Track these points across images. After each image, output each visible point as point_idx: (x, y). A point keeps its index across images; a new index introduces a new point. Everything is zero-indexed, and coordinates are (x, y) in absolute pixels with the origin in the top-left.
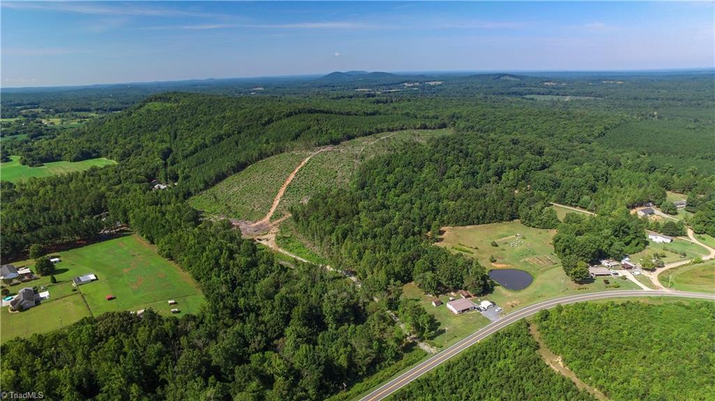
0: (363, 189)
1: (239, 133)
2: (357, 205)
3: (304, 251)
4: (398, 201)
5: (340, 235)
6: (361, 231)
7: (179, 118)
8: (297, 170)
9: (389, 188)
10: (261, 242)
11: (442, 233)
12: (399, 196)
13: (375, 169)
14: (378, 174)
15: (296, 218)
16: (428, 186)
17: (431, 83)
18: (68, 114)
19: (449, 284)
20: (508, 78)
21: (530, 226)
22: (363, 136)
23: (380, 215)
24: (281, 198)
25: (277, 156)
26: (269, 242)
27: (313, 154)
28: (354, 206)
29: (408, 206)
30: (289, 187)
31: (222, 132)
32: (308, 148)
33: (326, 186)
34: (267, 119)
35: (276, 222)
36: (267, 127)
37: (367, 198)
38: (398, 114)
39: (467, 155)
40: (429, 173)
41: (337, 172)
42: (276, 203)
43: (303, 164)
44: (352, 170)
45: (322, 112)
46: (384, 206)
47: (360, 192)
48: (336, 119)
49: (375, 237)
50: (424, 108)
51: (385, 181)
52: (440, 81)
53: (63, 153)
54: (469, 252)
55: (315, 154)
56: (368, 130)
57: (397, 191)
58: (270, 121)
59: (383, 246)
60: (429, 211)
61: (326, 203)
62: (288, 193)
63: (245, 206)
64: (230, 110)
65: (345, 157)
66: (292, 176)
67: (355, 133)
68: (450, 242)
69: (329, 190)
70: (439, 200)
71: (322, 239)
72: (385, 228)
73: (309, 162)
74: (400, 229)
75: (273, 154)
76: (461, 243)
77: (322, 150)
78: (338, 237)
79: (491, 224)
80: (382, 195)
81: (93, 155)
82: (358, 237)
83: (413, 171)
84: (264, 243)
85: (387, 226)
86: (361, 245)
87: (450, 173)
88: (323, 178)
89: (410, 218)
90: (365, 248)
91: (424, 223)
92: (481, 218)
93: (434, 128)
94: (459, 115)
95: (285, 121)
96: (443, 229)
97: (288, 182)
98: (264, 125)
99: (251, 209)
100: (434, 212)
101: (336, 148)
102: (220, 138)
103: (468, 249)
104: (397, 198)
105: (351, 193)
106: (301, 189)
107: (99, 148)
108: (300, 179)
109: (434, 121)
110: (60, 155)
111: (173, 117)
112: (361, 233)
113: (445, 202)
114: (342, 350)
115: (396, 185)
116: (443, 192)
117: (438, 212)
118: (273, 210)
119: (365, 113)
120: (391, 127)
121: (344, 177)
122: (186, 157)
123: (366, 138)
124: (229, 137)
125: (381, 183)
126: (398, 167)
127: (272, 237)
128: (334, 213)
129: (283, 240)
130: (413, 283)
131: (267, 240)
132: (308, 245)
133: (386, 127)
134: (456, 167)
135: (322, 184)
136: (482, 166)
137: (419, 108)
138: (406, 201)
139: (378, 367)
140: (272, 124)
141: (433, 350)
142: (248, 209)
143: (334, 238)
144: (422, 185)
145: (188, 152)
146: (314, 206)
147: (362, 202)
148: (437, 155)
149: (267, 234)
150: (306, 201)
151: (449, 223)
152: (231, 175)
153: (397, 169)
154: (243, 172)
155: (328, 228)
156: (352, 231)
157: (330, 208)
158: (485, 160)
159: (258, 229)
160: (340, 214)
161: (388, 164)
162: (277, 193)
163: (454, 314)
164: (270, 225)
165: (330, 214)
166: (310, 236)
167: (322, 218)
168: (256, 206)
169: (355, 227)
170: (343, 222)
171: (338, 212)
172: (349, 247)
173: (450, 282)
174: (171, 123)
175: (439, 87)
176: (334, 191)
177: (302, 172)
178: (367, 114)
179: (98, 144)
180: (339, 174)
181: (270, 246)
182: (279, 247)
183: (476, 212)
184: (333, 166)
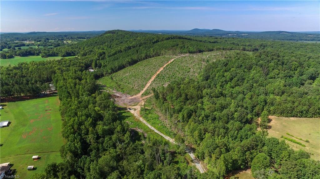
0: (207, 80)
1: (140, 46)
2: (202, 92)
3: (158, 122)
4: (233, 92)
5: (185, 115)
6: (203, 113)
7: (115, 40)
8: (165, 66)
9: (226, 81)
10: (130, 111)
11: (270, 121)
12: (233, 88)
13: (216, 68)
14: (218, 71)
15: (157, 97)
16: (256, 82)
17: (243, 35)
18: (75, 39)
20: (284, 33)
22: (208, 51)
23: (219, 102)
24: (152, 82)
25: (156, 57)
26: (135, 112)
27: (177, 57)
28: (200, 92)
29: (241, 96)
30: (158, 76)
31: (131, 45)
32: (174, 54)
33: (183, 77)
34: (155, 40)
35: (144, 98)
36: (155, 44)
37: (210, 87)
38: (228, 43)
39: (283, 63)
40: (256, 73)
41: (190, 68)
42: (148, 85)
43: (169, 62)
44: (200, 68)
45: (186, 39)
46: (222, 94)
47: (205, 82)
48: (193, 42)
49: (214, 119)
51: (224, 76)
52: (247, 34)
53: (59, 53)
54: (300, 144)
55: (178, 57)
56: (211, 48)
57: (232, 84)
58: (157, 41)
59: (222, 130)
60: (259, 102)
61: (179, 88)
62: (157, 79)
63: (129, 85)
64: (140, 37)
65: (196, 60)
66: (162, 69)
67: (204, 49)
68: (278, 131)
69: (184, 79)
70: (266, 94)
71: (171, 116)
72: (223, 112)
73: (173, 61)
74: (236, 115)
75: (153, 57)
76: (290, 133)
77: (182, 55)
78: (183, 116)
79: (313, 118)
80: (221, 86)
81: (72, 54)
82: (200, 118)
83: (244, 71)
84: (132, 112)
85: (225, 111)
86: (202, 127)
87: (272, 74)
88: (181, 71)
89: (243, 106)
90: (206, 131)
91: (254, 111)
92: (305, 112)
93: (250, 51)
94: (265, 45)
95: (165, 42)
96: (270, 117)
97: (158, 73)
98: (154, 43)
99: (132, 87)
100: (263, 103)
101: (191, 55)
102: (129, 48)
103: (297, 140)
104: (232, 89)
105: (198, 82)
106: (165, 78)
107: (75, 51)
108: (167, 71)
109: (250, 47)
110: (58, 54)
111: (112, 39)
112: (203, 115)
113: (272, 96)
115: (231, 79)
116: (270, 88)
117: (266, 103)
118: (145, 89)
119: (209, 42)
120: (225, 48)
121: (194, 72)
122: (109, 56)
123: (210, 52)
124: (134, 48)
125: (220, 77)
126: (233, 67)
127: (138, 108)
128: (183, 96)
129: (145, 112)
130: (249, 172)
131: (135, 110)
132: (162, 118)
133: (222, 47)
134: (276, 71)
135: (179, 76)
136: (296, 72)
137: (240, 41)
138: (239, 92)
140: (158, 43)
142: (130, 87)
143: (180, 116)
144: (251, 81)
145: (111, 54)
146: (171, 89)
147: (206, 90)
148: (261, 62)
149: (136, 105)
150: (166, 85)
151: (274, 113)
152: (127, 66)
153: (232, 69)
154: (134, 66)
155: (177, 107)
156: (196, 112)
157: (182, 91)
158: (299, 68)
159: (132, 100)
160: (188, 97)
161: (226, 65)
162: (150, 78)
164: (141, 99)
165: (181, 96)
166: (164, 111)
167: (174, 98)
168: (136, 85)
169: (199, 109)
170: (190, 104)
171: (187, 95)
174: (110, 42)
175: (247, 36)
176: (187, 80)
177: (168, 67)
178: (211, 43)
179: (76, 50)
180: (192, 70)
181: (135, 115)
182: (141, 116)
183: (300, 107)
184: (188, 65)
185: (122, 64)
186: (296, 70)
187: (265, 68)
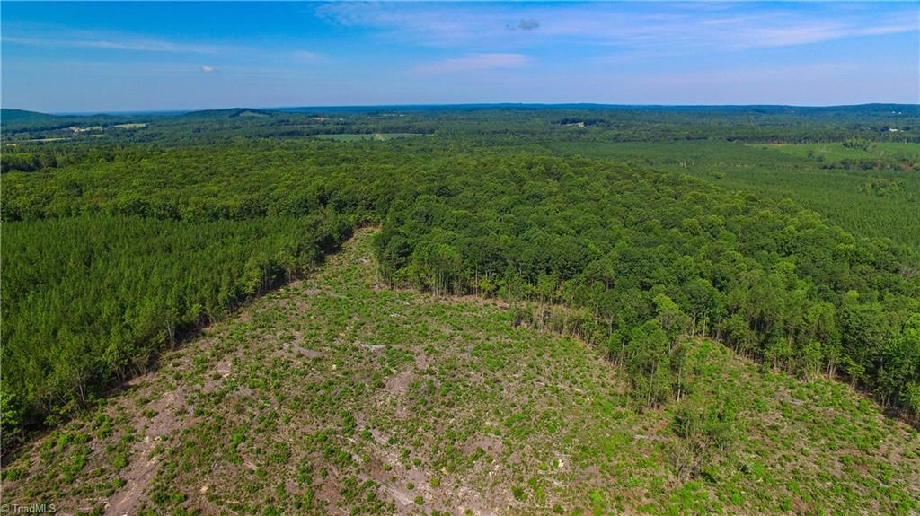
17: (127, 127)
20: (250, 114)
50: (178, 178)
52: (143, 122)
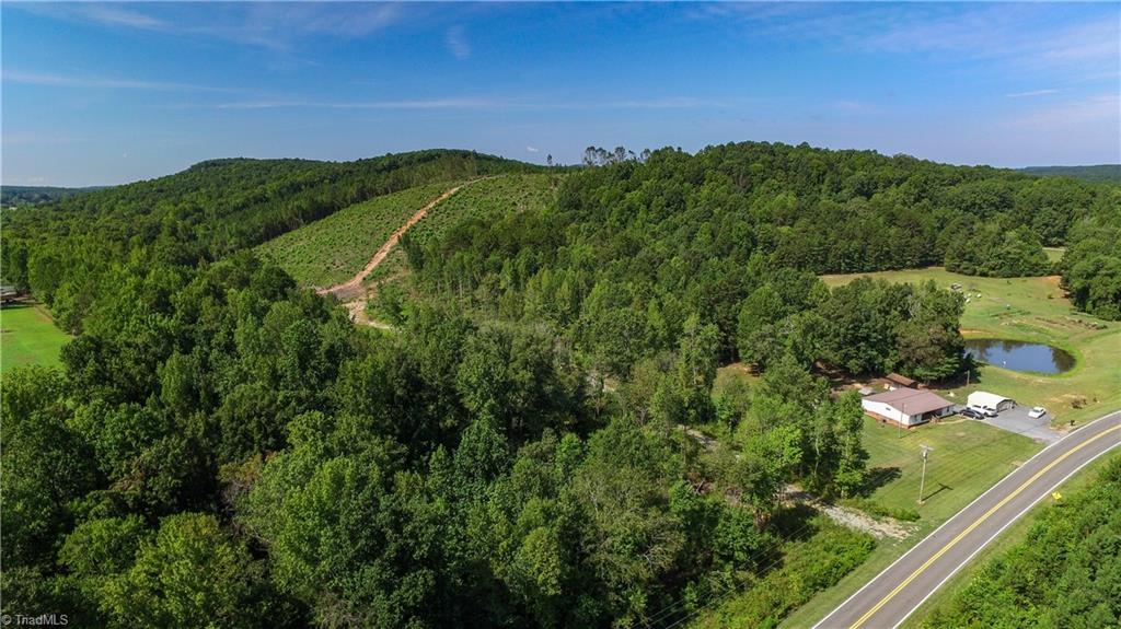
8: (431, 205)
9: (633, 208)
13: (598, 187)
15: (418, 261)
16: (721, 205)
19: (847, 357)
21: (974, 273)
24: (392, 248)
25: (396, 193)
27: (468, 183)
29: (683, 230)
30: (412, 230)
31: (299, 181)
32: (458, 176)
35: (371, 286)
36: (385, 174)
40: (717, 187)
41: (515, 204)
42: (381, 256)
43: (445, 196)
44: (548, 201)
47: (568, 212)
55: (472, 182)
57: (652, 216)
58: (391, 167)
60: (735, 239)
65: (533, 183)
66: (421, 214)
70: (752, 223)
72: (636, 257)
73: (458, 193)
75: (386, 192)
77: (485, 178)
83: (682, 186)
86: (577, 275)
97: (410, 224)
98: (380, 171)
99: (324, 268)
102: (296, 188)
104: (652, 225)
105: (547, 216)
108: (439, 217)
114: (533, 507)
115: (648, 204)
118: (370, 268)
122: (223, 215)
124: (311, 187)
125: (613, 203)
126: (648, 180)
127: (358, 304)
129: (382, 309)
136: (823, 186)
139: (690, 595)
141: (889, 529)
143: (506, 275)
144: (706, 202)
145: (229, 207)
152: (298, 226)
153: (647, 183)
157: (499, 235)
158: (828, 175)
161: (626, 177)
162: (386, 240)
163: (896, 426)
164: (361, 290)
168: (337, 262)
171: (515, 240)
172: (545, 283)
173: (852, 350)
177: (443, 207)
182: (371, 319)
183: (842, 244)
184: (507, 197)
185: (279, 218)
186: (823, 182)
187: (738, 176)
